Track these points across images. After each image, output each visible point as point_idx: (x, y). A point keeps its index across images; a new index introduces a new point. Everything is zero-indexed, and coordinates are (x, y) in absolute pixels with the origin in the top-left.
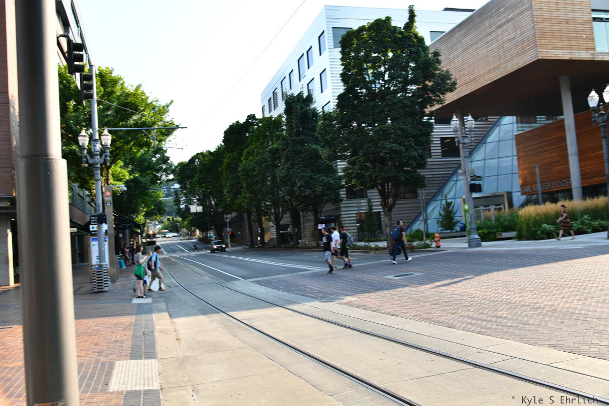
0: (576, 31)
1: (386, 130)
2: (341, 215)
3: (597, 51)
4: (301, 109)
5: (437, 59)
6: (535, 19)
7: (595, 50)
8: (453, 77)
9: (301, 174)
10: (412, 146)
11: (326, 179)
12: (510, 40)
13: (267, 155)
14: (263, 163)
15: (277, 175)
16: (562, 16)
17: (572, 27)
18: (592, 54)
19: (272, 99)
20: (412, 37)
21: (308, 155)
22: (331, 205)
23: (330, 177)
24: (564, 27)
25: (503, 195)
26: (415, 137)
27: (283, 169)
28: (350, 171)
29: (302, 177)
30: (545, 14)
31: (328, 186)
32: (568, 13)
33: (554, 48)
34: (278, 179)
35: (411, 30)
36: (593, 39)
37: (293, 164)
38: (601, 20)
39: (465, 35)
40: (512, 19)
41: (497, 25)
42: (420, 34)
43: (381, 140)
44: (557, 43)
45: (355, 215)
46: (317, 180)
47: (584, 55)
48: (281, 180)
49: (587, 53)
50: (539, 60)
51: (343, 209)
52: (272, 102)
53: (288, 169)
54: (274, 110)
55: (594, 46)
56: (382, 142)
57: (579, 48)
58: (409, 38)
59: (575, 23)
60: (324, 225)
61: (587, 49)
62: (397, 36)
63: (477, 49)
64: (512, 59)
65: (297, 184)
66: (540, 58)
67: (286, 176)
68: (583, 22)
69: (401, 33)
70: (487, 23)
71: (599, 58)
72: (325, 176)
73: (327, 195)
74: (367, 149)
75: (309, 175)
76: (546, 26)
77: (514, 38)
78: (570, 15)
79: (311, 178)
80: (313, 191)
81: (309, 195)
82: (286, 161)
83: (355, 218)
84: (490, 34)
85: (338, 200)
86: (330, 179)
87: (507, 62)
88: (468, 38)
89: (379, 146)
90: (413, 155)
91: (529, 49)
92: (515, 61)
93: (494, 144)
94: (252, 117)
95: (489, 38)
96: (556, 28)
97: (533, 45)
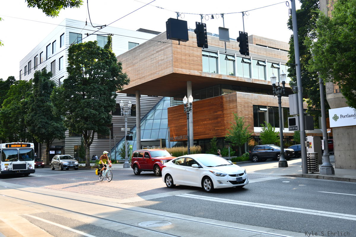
0: (193, 60)
1: (89, 102)
2: (65, 146)
3: (203, 71)
4: (44, 80)
5: (120, 67)
6: (173, 52)
7: (202, 71)
8: (128, 77)
9: (40, 120)
10: (103, 112)
11: (56, 124)
12: (162, 60)
13: (20, 105)
14: (16, 110)
15: (25, 119)
16: (187, 52)
17: (191, 58)
18: (201, 73)
19: (27, 67)
20: (108, 53)
21: (46, 109)
22: (58, 140)
23: (59, 123)
24: (187, 58)
25: (160, 141)
26: (105, 107)
27: (29, 115)
28: (68, 123)
29: (41, 122)
30: (179, 50)
31: (57, 129)
32: (190, 51)
33: (182, 68)
34: (25, 121)
35: (108, 49)
36: (202, 66)
37: (36, 113)
38: (207, 56)
39: (142, 52)
40: (163, 49)
41: (156, 51)
42: (112, 52)
43: (86, 107)
44: (183, 65)
45: (73, 147)
46: (51, 125)
47: (196, 73)
48: (27, 122)
49: (198, 72)
50: (173, 73)
51: (66, 143)
52: (27, 69)
53: (32, 116)
54: (28, 74)
55: (202, 69)
56: (86, 109)
57: (194, 69)
58: (106, 54)
59: (193, 56)
60: (54, 151)
61: (198, 70)
62: (99, 52)
63: (146, 61)
64: (162, 70)
65: (37, 126)
66: (174, 72)
67: (31, 120)
68: (197, 56)
69: (102, 50)
70: (152, 48)
71: (204, 75)
72: (56, 122)
73: (55, 134)
74: (78, 111)
75: (45, 121)
76: (179, 56)
77: (163, 59)
78: (191, 52)
79: (46, 123)
80: (47, 131)
81: (44, 133)
82: (32, 111)
83: (74, 149)
84: (153, 55)
85: (63, 137)
86: (58, 125)
87: (159, 71)
88: (143, 54)
89: (84, 110)
90: (103, 117)
91: (169, 67)
92: (163, 71)
93: (160, 110)
94: (12, 78)
95: (152, 57)
96: (183, 58)
97: (171, 65)
